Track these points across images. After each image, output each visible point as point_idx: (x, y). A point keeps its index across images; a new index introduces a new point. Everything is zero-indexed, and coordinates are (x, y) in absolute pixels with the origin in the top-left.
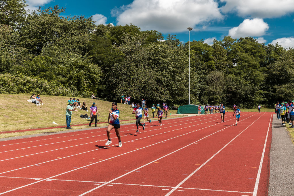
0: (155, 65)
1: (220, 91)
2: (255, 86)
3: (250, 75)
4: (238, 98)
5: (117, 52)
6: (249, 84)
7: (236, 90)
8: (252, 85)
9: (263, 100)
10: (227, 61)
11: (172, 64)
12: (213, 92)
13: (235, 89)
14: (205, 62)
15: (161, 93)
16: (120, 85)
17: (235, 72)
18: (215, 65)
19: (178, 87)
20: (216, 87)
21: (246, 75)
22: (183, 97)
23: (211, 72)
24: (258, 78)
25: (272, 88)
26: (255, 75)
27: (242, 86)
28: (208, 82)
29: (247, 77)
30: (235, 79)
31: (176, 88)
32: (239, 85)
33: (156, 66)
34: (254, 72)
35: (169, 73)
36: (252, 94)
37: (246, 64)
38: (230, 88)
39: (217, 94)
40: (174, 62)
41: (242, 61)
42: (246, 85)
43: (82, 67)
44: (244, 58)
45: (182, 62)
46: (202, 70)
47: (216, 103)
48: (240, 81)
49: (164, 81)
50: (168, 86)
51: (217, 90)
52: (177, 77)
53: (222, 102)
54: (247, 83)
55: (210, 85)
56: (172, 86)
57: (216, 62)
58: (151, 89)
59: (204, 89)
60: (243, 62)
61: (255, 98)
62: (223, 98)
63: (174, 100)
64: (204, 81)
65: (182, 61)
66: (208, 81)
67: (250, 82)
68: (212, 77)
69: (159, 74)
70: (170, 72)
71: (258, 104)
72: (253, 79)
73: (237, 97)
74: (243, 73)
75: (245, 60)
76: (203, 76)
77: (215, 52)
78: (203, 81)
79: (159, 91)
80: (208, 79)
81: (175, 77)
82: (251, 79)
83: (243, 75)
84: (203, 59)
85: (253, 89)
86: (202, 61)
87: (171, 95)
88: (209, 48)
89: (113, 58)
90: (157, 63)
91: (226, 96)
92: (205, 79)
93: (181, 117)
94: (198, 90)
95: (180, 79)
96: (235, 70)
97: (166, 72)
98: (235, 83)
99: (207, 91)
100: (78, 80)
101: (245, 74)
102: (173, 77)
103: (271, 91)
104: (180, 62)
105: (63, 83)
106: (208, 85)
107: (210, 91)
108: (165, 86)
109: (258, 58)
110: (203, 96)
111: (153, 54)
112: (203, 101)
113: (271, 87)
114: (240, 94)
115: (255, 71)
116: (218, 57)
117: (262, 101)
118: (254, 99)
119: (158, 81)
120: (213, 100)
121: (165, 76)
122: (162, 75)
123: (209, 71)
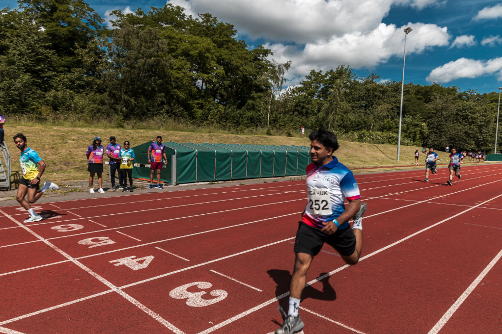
0: (464, 120)
5: (429, 109)
11: (481, 119)
15: (468, 143)
16: (430, 136)
19: (484, 138)
31: (482, 140)
35: (477, 127)
43: (416, 125)
49: (472, 134)
50: (474, 138)
52: (484, 130)
56: (478, 137)
58: (460, 140)
65: (490, 116)
69: (467, 127)
79: (466, 141)
81: (482, 130)
87: (476, 145)
89: (426, 115)
90: (465, 118)
95: (486, 131)
97: (474, 126)
100: (414, 134)
102: (480, 130)
104: (488, 117)
105: (407, 137)
108: (472, 137)
111: (461, 111)
119: (466, 133)
121: (473, 129)
122: (470, 129)
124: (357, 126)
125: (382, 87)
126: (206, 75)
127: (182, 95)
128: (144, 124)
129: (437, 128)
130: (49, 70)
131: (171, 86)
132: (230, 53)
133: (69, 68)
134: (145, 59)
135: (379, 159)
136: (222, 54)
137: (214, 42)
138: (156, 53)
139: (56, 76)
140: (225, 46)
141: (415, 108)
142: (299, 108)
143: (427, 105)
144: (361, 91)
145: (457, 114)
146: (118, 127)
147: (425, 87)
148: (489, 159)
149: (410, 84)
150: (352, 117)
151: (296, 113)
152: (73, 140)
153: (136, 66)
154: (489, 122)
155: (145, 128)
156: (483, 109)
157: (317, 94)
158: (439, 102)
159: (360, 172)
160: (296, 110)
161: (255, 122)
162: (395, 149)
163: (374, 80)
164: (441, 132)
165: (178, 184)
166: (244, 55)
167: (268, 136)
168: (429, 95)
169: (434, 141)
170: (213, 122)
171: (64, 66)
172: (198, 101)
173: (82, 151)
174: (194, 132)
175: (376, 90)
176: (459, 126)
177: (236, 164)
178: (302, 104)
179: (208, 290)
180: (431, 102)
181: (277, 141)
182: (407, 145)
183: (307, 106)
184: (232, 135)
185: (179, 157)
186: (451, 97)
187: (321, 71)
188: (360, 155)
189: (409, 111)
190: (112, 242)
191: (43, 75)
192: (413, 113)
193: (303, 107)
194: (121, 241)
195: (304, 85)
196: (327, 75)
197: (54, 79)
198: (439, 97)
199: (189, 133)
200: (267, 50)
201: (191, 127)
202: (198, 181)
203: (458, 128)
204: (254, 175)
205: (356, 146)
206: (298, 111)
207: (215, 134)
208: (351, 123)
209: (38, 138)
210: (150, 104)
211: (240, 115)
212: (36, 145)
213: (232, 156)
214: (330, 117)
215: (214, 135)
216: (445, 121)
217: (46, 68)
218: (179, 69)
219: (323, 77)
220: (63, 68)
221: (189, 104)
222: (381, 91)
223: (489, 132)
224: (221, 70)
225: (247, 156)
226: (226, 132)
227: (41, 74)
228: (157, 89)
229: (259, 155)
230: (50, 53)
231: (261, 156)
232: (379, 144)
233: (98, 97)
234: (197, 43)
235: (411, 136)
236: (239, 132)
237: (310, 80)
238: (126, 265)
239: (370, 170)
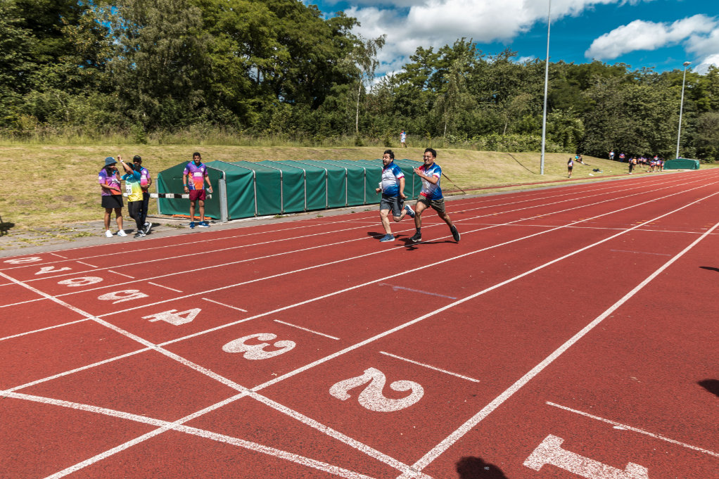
0: (634, 113)
1: (716, 139)
5: (587, 98)
11: (658, 109)
12: (705, 140)
14: (694, 99)
15: (640, 146)
16: (588, 138)
18: (710, 103)
19: (663, 137)
20: (711, 134)
22: (667, 149)
23: (703, 114)
28: (697, 128)
31: (659, 139)
33: (636, 114)
35: (652, 122)
39: (711, 143)
40: (660, 108)
43: (568, 123)
45: (670, 107)
46: (690, 113)
47: (709, 156)
49: (645, 131)
50: (648, 137)
51: (712, 138)
52: (662, 125)
55: (701, 132)
56: (654, 136)
57: (711, 99)
58: (629, 142)
59: (690, 138)
64: (692, 127)
65: (671, 104)
68: (705, 121)
69: (639, 123)
70: (654, 120)
76: (691, 120)
77: (712, 84)
79: (637, 143)
80: (698, 123)
81: (659, 126)
84: (691, 97)
86: (690, 99)
87: (652, 147)
88: (703, 81)
89: (582, 107)
90: (636, 109)
92: (693, 124)
94: (683, 139)
95: (666, 127)
97: (648, 120)
99: (696, 140)
100: (566, 137)
102: (657, 126)
105: (556, 141)
106: (697, 131)
107: (701, 140)
108: (645, 137)
110: (689, 147)
111: (631, 99)
112: (689, 154)
116: (716, 92)
119: (637, 131)
120: (704, 152)
121: (647, 125)
122: (643, 124)
123: (700, 112)
124: (485, 128)
125: (520, 68)
126: (262, 60)
127: (229, 92)
128: (176, 137)
129: (597, 126)
130: (26, 60)
131: (212, 78)
132: (297, 26)
133: (55, 56)
134: (169, 38)
135: (516, 173)
136: (285, 27)
137: (271, 8)
138: (185, 29)
139: (36, 69)
140: (289, 15)
141: (566, 98)
142: (402, 105)
143: (583, 93)
144: (491, 76)
145: (626, 105)
146: (138, 143)
147: (581, 66)
148: (668, 167)
149: (560, 63)
150: (477, 114)
151: (398, 113)
152: (74, 164)
153: (158, 50)
154: (670, 113)
155: (178, 143)
156: (661, 95)
157: (427, 83)
158: (599, 88)
159: (487, 193)
160: (397, 108)
161: (338, 128)
162: (538, 159)
163: (509, 59)
164: (604, 132)
165: (231, 220)
166: (317, 28)
167: (357, 148)
168: (586, 78)
169: (593, 144)
170: (277, 131)
171: (47, 54)
172: (253, 101)
173: (88, 180)
174: (250, 145)
175: (511, 74)
176: (628, 121)
177: (312, 189)
178: (405, 98)
179: (272, 342)
180: (589, 87)
181: (370, 154)
182: (556, 151)
183: (413, 102)
184: (306, 148)
185: (229, 182)
186: (616, 80)
187: (432, 48)
188: (488, 170)
189: (558, 103)
190: (143, 295)
191: (16, 68)
192: (564, 105)
193: (408, 103)
194: (154, 294)
195: (408, 69)
196: (440, 53)
197: (34, 74)
198: (601, 80)
199: (242, 147)
200: (351, 19)
201: (246, 139)
202: (259, 214)
203: (627, 124)
204: (337, 202)
205: (483, 157)
206: (400, 109)
207: (281, 147)
208: (476, 124)
209: (21, 164)
210: (183, 107)
211: (317, 118)
212: (19, 173)
213: (305, 178)
214: (446, 116)
215: (279, 149)
216: (608, 115)
217: (20, 58)
218: (221, 52)
219: (435, 57)
220: (47, 57)
221: (240, 104)
222: (518, 75)
223: (669, 128)
224: (284, 52)
225: (325, 177)
226: (298, 143)
227: (13, 67)
228: (191, 84)
229: (343, 174)
230: (24, 34)
231: (346, 176)
232: (515, 151)
233: (104, 99)
234: (247, 11)
235: (560, 138)
236: (316, 143)
237: (416, 63)
238: (165, 320)
239: (501, 189)
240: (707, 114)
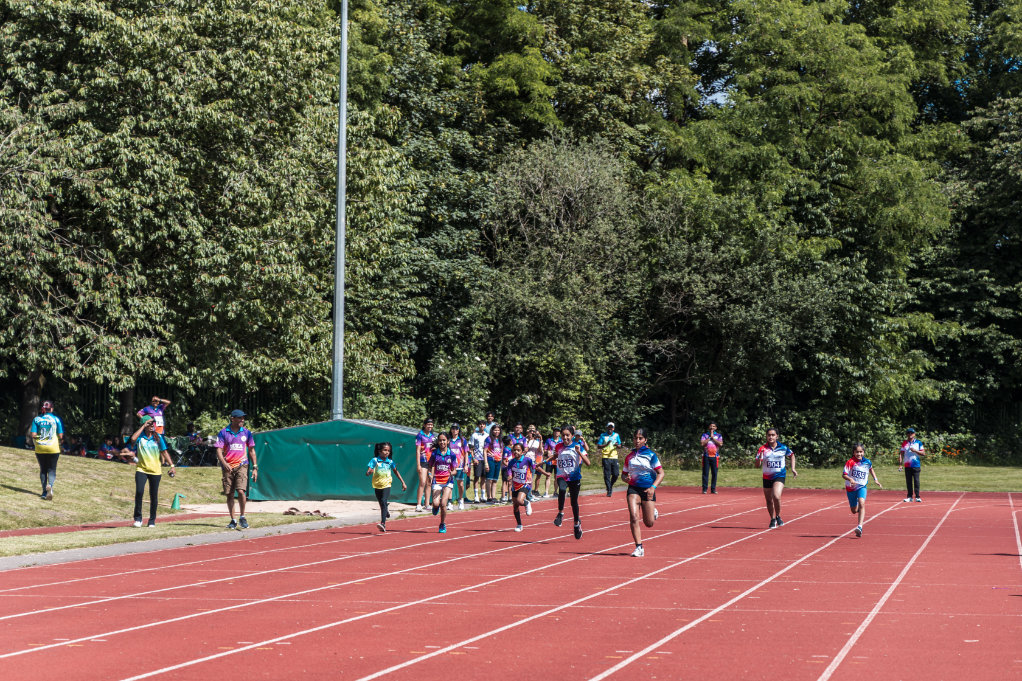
0: (50, 76)
1: (591, 308)
2: (874, 276)
3: (837, 182)
4: (739, 371)
6: (828, 256)
7: (722, 308)
8: (852, 265)
9: (938, 396)
10: (648, 58)
12: (533, 314)
13: (713, 300)
14: (469, 58)
15: (91, 314)
17: (713, 155)
18: (551, 91)
19: (246, 266)
20: (561, 274)
21: (804, 181)
22: (281, 351)
23: (520, 152)
24: (903, 209)
25: (1003, 301)
26: (874, 187)
27: (768, 277)
28: (490, 232)
29: (809, 199)
30: (717, 212)
31: (227, 280)
32: (746, 264)
33: (58, 83)
34: (866, 165)
35: (165, 148)
36: (853, 340)
37: (808, 91)
38: (675, 288)
39: (566, 335)
40: (214, 55)
41: (773, 64)
42: (804, 266)
44: (787, 44)
45: (279, 55)
46: (447, 134)
47: (558, 412)
48: (752, 234)
49: (126, 213)
50: (151, 255)
51: (569, 303)
52: (239, 182)
53: (606, 404)
54: (816, 248)
55: (509, 257)
56: (193, 253)
57: (558, 65)
59: (450, 296)
60: (780, 72)
61: (876, 376)
62: (614, 373)
63: (208, 379)
64: (460, 224)
65: (285, 42)
66: (496, 225)
67: (833, 242)
68: (531, 191)
69: (78, 147)
70: (177, 133)
71: (891, 430)
72: (860, 223)
73: (728, 366)
74: (783, 169)
75: (801, 58)
76: (450, 178)
78: (453, 223)
79: (74, 295)
80: (494, 207)
81: (219, 182)
82: (841, 220)
83: (777, 182)
84: (451, 39)
85: (856, 299)
86: (448, 51)
87: (179, 334)
90: (62, 51)
91: (641, 351)
92: (465, 207)
93: (273, 531)
94: (411, 295)
95: (258, 194)
96: (722, 139)
97: (138, 131)
98: (715, 249)
99: (488, 307)
101: (794, 178)
102: (205, 182)
103: (998, 320)
104: (265, 53)
106: (488, 251)
107: (512, 311)
108: (131, 251)
109: (906, 51)
110: (449, 351)
112: (451, 393)
113: (997, 290)
114: (753, 340)
115: (877, 155)
116: (582, 26)
117: (927, 402)
118: (862, 388)
120: (534, 387)
121: (137, 170)
123: (503, 139)
223: (283, 204)
240: (539, 151)
